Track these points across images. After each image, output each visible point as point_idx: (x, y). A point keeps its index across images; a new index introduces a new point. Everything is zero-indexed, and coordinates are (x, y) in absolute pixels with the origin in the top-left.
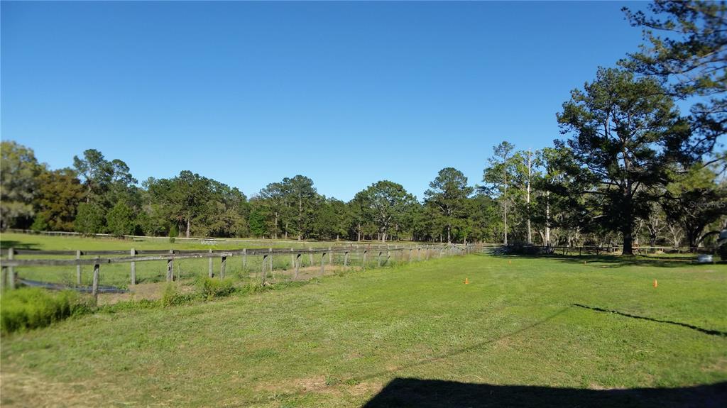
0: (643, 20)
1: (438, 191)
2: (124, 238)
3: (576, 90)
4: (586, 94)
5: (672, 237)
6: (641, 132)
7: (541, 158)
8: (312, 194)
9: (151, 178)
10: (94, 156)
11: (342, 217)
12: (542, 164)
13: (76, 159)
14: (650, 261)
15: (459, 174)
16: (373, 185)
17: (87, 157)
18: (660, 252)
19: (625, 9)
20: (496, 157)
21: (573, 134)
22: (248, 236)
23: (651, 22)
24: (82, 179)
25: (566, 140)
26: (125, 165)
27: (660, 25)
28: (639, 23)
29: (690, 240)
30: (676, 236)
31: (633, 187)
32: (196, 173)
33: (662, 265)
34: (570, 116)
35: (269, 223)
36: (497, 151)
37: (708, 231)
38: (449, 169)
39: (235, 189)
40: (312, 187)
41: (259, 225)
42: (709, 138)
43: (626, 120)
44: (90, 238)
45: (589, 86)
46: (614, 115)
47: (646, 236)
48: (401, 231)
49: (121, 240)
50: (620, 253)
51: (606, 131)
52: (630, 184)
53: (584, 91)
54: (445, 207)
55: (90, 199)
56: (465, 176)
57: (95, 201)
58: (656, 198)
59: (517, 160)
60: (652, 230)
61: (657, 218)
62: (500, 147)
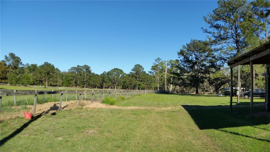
0: (207, 31)
1: (134, 72)
2: (27, 86)
3: (184, 45)
4: (187, 47)
5: (210, 89)
6: (202, 58)
7: (169, 63)
8: (90, 72)
9: (27, 63)
10: (12, 55)
11: (98, 80)
12: (169, 65)
13: (6, 56)
14: (204, 96)
15: (141, 66)
16: (112, 69)
17: (10, 56)
18: (207, 94)
19: (202, 28)
20: (156, 63)
21: (182, 58)
22: (62, 86)
23: (209, 32)
24: (8, 64)
25: (179, 60)
26: (20, 59)
27: (211, 33)
28: (206, 32)
29: (217, 90)
30: (212, 89)
31: (199, 74)
32: (50, 63)
33: (208, 96)
34: (181, 53)
35: (71, 82)
36: (156, 61)
37: (223, 88)
38: (138, 65)
39: (57, 68)
40: (90, 69)
41: (68, 82)
42: (222, 63)
43: (198, 55)
44: (14, 86)
45: (188, 44)
46: (194, 53)
47: (201, 89)
48: (119, 86)
49: (26, 87)
50: (194, 93)
51: (192, 58)
52: (198, 74)
53: (186, 46)
54: (136, 78)
55: (10, 71)
56: (143, 67)
57: (13, 72)
58: (206, 78)
59: (162, 63)
60: (204, 87)
61: (206, 83)
62: (157, 59)
